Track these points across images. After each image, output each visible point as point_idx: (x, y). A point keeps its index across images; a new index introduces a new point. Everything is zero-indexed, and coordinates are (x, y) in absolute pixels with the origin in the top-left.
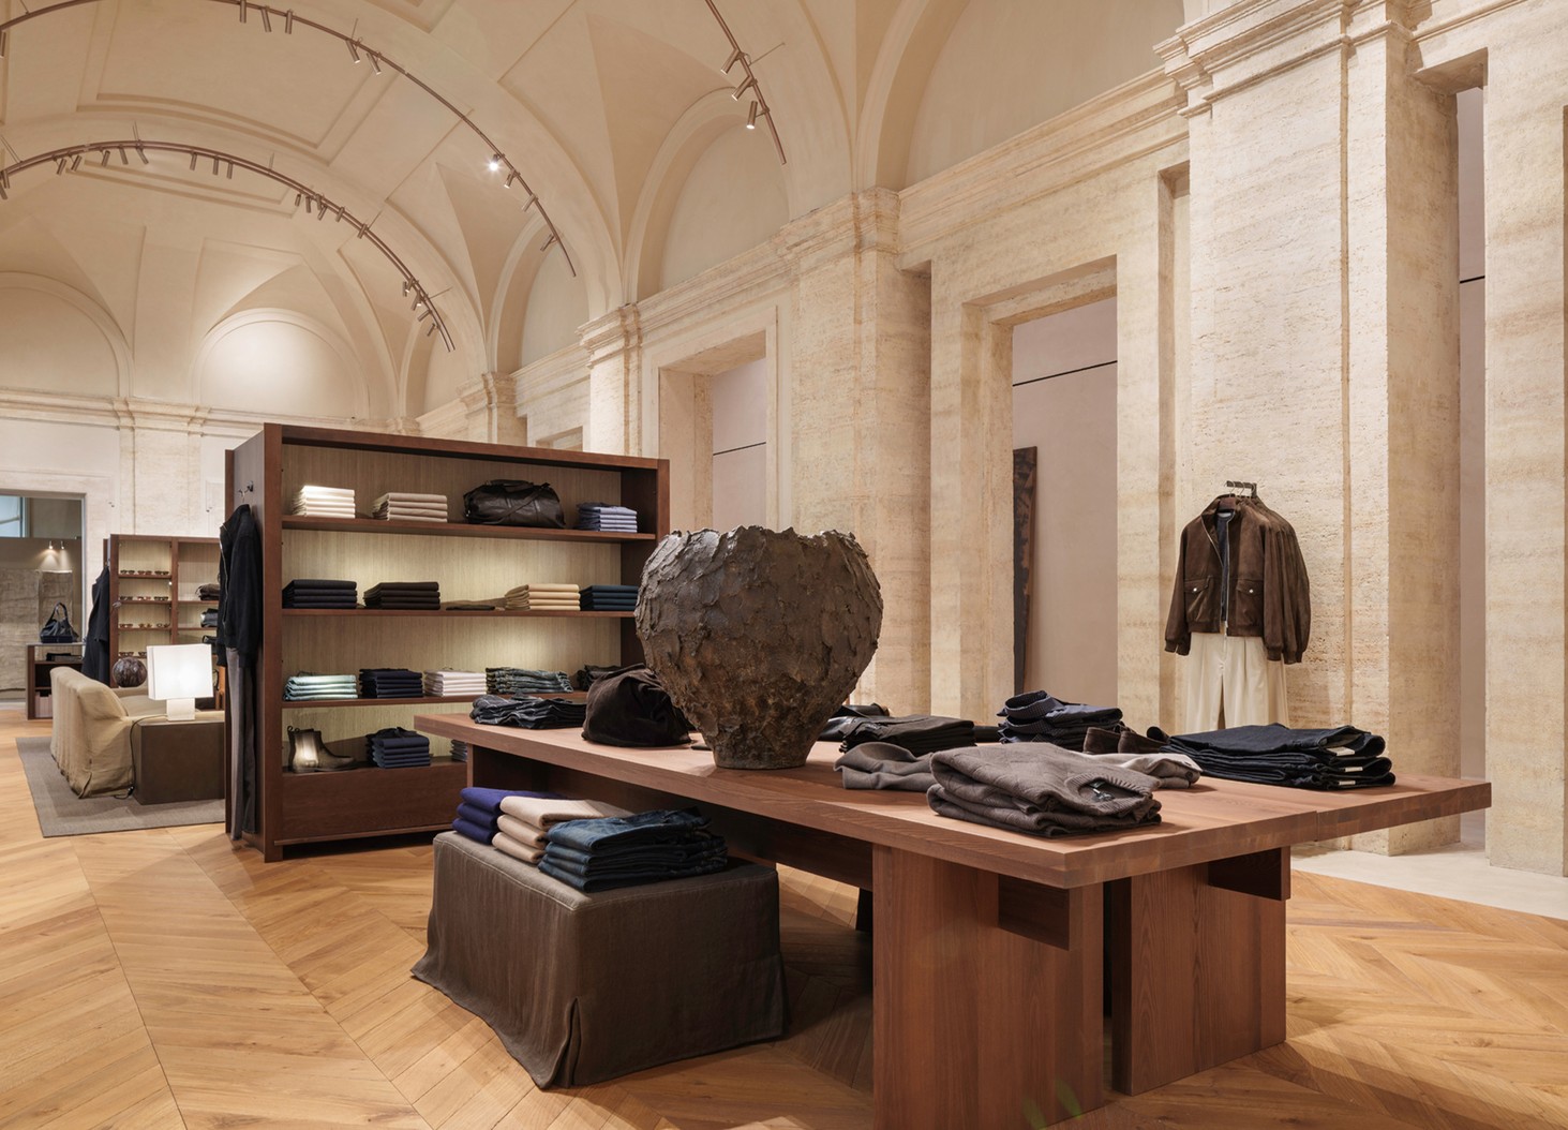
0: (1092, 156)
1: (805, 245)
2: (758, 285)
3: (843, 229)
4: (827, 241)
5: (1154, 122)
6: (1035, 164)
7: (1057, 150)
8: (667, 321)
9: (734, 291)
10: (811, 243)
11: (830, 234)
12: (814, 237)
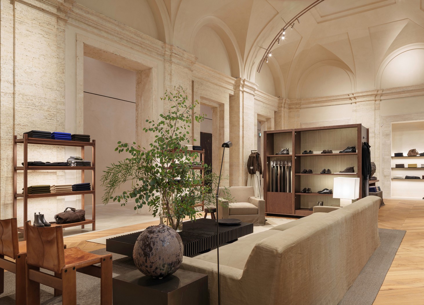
0: (222, 83)
1: (176, 56)
2: (148, 49)
3: (188, 61)
4: (183, 60)
5: (230, 85)
6: (216, 77)
7: (220, 78)
8: (91, 24)
9: (137, 43)
10: (178, 56)
11: (184, 59)
12: (181, 56)
